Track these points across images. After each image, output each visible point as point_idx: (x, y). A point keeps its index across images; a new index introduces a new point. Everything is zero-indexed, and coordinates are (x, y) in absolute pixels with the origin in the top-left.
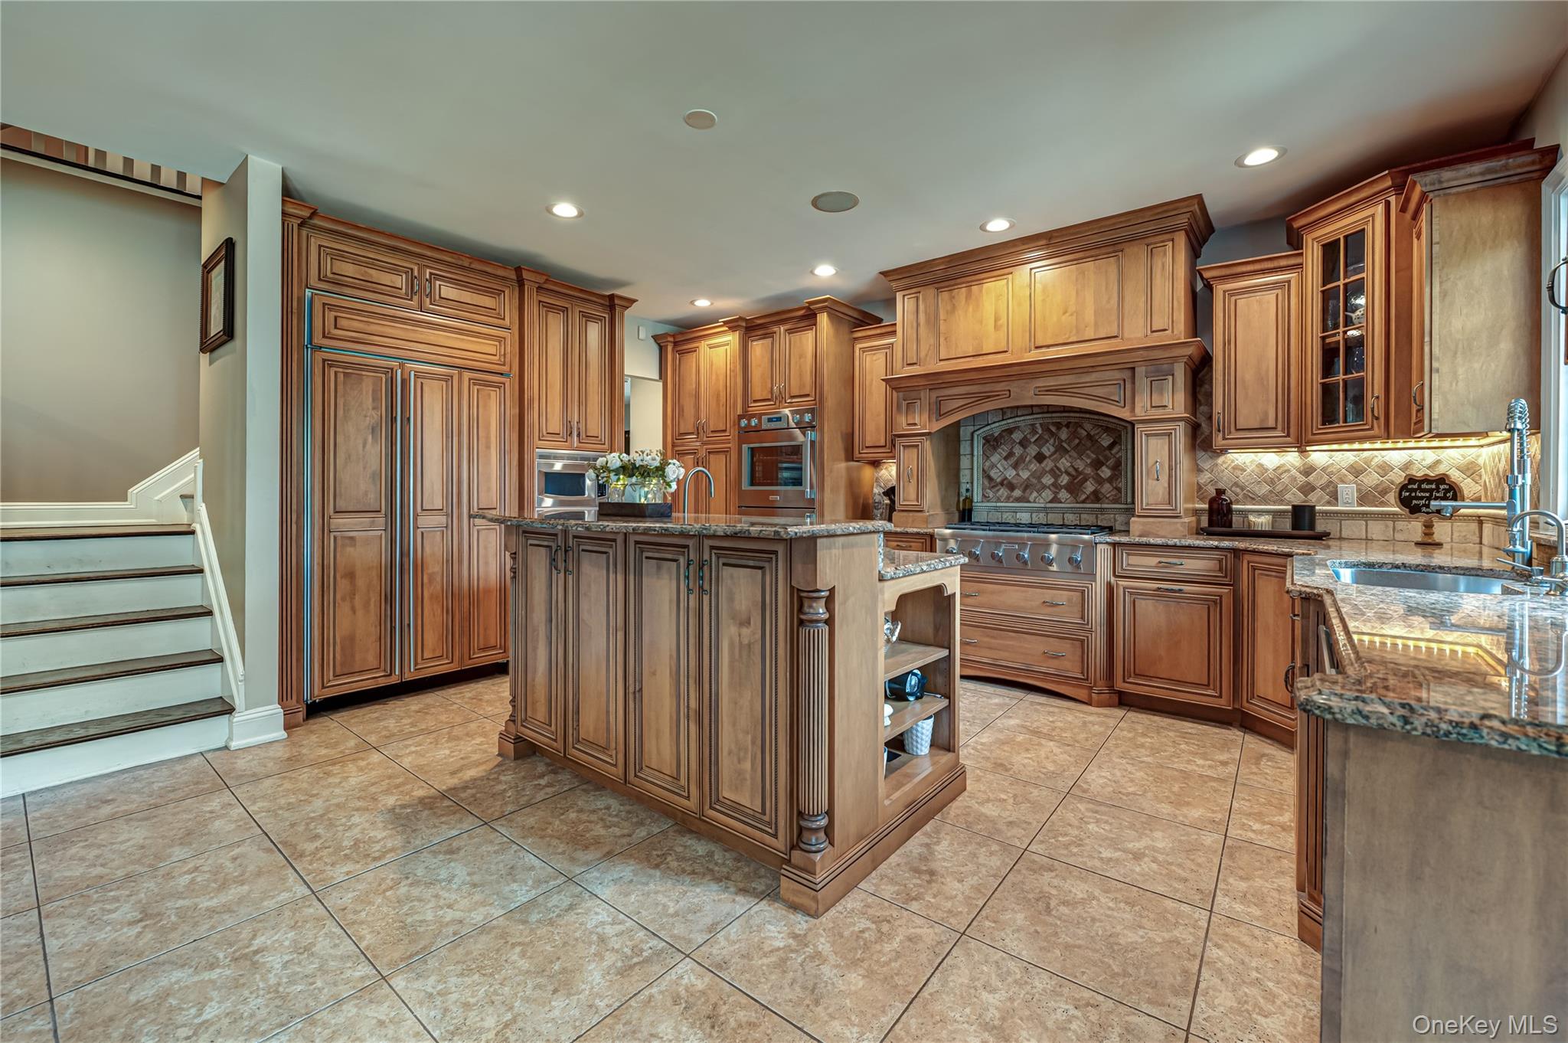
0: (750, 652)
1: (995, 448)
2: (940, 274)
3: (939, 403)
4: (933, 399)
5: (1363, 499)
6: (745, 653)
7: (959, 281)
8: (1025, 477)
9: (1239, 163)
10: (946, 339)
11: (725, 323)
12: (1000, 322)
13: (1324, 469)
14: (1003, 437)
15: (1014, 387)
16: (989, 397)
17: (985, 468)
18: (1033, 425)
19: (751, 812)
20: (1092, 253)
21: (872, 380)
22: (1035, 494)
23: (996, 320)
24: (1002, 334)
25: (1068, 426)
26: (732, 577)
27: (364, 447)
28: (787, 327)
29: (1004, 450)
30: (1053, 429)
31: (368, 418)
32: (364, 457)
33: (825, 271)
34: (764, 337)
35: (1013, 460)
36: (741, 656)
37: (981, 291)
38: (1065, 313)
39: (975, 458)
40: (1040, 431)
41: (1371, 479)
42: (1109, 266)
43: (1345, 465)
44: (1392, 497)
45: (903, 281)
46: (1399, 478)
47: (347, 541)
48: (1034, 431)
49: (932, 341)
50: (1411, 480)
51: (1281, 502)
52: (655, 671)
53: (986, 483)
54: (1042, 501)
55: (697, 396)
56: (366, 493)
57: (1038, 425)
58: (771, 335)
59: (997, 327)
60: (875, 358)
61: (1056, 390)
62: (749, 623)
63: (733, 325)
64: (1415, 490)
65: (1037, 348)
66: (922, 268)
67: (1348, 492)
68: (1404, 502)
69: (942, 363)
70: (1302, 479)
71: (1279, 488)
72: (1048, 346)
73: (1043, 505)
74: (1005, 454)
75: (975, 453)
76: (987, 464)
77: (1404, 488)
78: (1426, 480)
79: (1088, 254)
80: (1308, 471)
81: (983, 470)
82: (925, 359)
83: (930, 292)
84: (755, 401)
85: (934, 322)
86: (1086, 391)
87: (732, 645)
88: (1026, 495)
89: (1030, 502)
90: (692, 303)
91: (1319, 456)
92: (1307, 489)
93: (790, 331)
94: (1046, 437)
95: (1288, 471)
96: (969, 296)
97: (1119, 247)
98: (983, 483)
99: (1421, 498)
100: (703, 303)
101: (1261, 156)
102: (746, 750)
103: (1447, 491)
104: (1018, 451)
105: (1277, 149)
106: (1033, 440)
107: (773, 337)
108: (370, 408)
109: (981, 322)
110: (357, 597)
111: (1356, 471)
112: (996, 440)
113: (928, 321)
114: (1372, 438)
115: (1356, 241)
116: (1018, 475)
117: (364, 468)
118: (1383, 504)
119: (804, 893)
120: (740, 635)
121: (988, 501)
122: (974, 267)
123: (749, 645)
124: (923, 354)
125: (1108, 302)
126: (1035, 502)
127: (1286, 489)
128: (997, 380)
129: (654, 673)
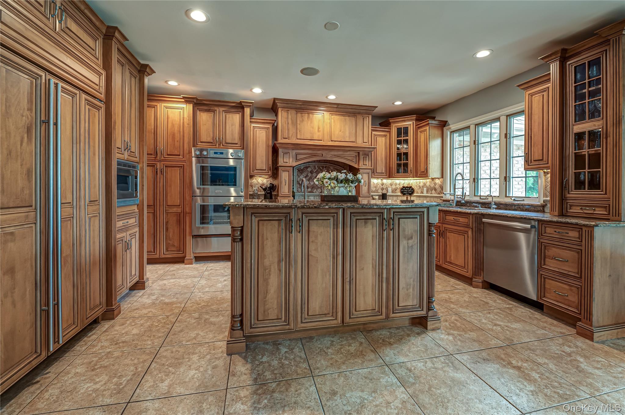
0: (412, 248)
1: (302, 173)
2: (298, 106)
3: (297, 155)
4: (294, 154)
5: (393, 192)
6: (410, 250)
7: (305, 111)
8: (312, 184)
9: (393, 104)
10: (300, 131)
11: (184, 98)
12: (320, 130)
13: (386, 184)
14: (304, 169)
15: (324, 153)
16: (315, 155)
17: (298, 180)
18: (315, 166)
19: (411, 307)
20: (348, 114)
21: (259, 141)
22: (315, 190)
23: (319, 128)
24: (320, 134)
25: (326, 167)
26: (404, 222)
27: (21, 145)
28: (224, 109)
29: (305, 174)
30: (321, 168)
31: (24, 118)
32: (21, 153)
33: (257, 90)
34: (208, 111)
35: (308, 178)
36: (408, 251)
37: (313, 117)
38: (340, 131)
39: (295, 177)
40: (317, 168)
41: (394, 187)
42: (353, 119)
43: (389, 183)
44: (399, 190)
45: (283, 104)
46: (401, 187)
47: (9, 237)
48: (315, 168)
49: (294, 131)
50: (404, 187)
51: (378, 192)
52: (363, 268)
53: (298, 186)
54: (318, 192)
55: (155, 133)
56: (23, 189)
57: (316, 166)
58: (214, 111)
59: (319, 131)
60: (261, 132)
61: (337, 156)
62: (412, 238)
63: (188, 100)
64: (404, 190)
65: (332, 141)
66: (292, 102)
67: (390, 190)
68: (402, 192)
69: (298, 140)
70: (381, 186)
71: (377, 189)
72: (335, 141)
73: (318, 194)
74: (305, 176)
75: (295, 175)
76: (299, 179)
77: (402, 189)
78: (407, 187)
79: (347, 114)
80: (383, 184)
81: (297, 181)
82: (291, 138)
83: (293, 112)
84: (201, 142)
85: (295, 124)
86: (346, 157)
87: (404, 247)
88: (313, 190)
89: (314, 193)
90: (166, 82)
91: (385, 181)
92: (382, 189)
93: (226, 112)
94: (319, 170)
95: (379, 184)
96: (308, 117)
97: (356, 115)
98: (297, 186)
99: (406, 191)
100: (173, 83)
101: (398, 103)
102: (410, 285)
103: (411, 190)
104: (310, 175)
105: (401, 102)
106: (315, 171)
107: (214, 112)
108: (26, 108)
109: (313, 128)
110: (16, 290)
111: (391, 185)
112: (302, 170)
113: (292, 123)
114: (409, 177)
115: (406, 130)
116: (310, 183)
117: (21, 165)
118: (396, 193)
119: (435, 323)
120: (408, 244)
121: (299, 193)
122: (311, 107)
123: (412, 246)
124: (290, 136)
125: (352, 130)
126: (315, 193)
127: (378, 189)
128: (319, 150)
129: (363, 269)
